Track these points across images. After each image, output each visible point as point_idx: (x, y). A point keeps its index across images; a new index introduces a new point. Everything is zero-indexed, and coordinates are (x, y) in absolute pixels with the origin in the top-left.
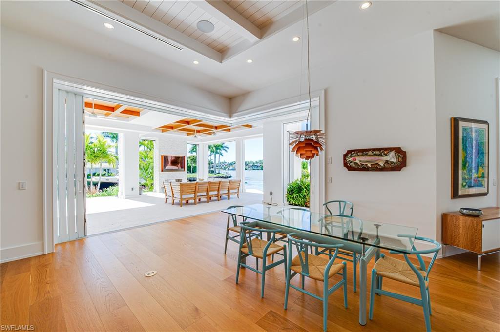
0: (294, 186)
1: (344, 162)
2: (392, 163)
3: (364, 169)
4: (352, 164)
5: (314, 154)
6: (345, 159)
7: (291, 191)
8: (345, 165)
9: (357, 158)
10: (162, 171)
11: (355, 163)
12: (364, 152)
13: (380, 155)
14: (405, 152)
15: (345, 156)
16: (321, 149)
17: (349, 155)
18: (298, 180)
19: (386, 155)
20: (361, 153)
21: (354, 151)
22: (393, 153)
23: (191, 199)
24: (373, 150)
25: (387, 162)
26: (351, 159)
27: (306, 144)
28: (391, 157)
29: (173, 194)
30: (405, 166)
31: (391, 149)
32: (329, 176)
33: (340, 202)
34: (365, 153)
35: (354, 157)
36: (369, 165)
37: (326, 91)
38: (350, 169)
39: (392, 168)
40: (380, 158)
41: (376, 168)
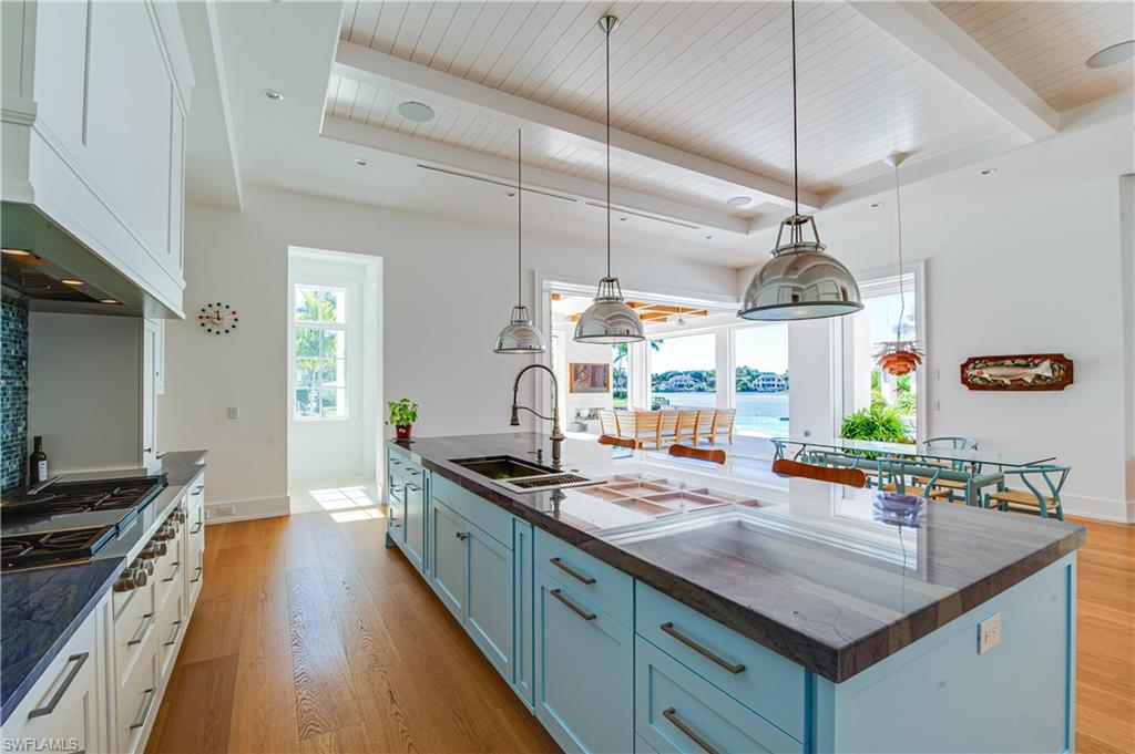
0: (858, 421)
1: (962, 376)
2: (1047, 378)
3: (998, 386)
4: (976, 380)
5: (909, 370)
6: (963, 372)
7: (850, 431)
8: (964, 380)
9: (985, 371)
10: (571, 392)
11: (981, 378)
12: (997, 360)
13: (1027, 366)
14: (1071, 362)
15: (964, 367)
16: (920, 362)
17: (972, 366)
18: (865, 410)
19: (1036, 366)
20: (993, 363)
21: (981, 359)
22: (1047, 363)
23: (648, 439)
24: (1012, 358)
25: (1039, 377)
26: (975, 373)
27: (899, 358)
28: (1044, 369)
29: (619, 431)
30: (1072, 382)
31: (1043, 357)
32: (935, 398)
33: (954, 439)
34: (999, 362)
35: (980, 368)
36: (1007, 381)
37: (927, 264)
38: (973, 387)
39: (1047, 385)
40: (1026, 370)
41: (1019, 385)
